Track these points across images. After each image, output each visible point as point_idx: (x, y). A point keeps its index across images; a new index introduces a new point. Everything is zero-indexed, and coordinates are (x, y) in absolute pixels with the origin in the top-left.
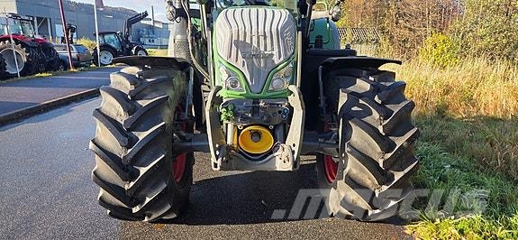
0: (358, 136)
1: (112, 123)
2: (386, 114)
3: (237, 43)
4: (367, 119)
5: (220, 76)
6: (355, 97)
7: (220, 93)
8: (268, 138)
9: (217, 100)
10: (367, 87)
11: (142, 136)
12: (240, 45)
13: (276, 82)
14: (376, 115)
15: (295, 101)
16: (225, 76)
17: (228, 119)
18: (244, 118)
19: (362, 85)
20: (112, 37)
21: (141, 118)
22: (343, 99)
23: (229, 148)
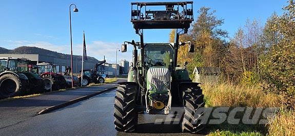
0: (188, 104)
1: (119, 100)
2: (195, 98)
3: (154, 78)
4: (190, 99)
5: (149, 87)
6: (187, 93)
7: (150, 91)
8: (162, 104)
9: (148, 93)
10: (191, 91)
11: (128, 103)
12: (154, 79)
13: (164, 89)
14: (193, 98)
15: (169, 94)
16: (150, 87)
17: (151, 99)
18: (156, 99)
19: (189, 90)
20: (88, 72)
21: (127, 98)
22: (184, 94)
23: (151, 107)
